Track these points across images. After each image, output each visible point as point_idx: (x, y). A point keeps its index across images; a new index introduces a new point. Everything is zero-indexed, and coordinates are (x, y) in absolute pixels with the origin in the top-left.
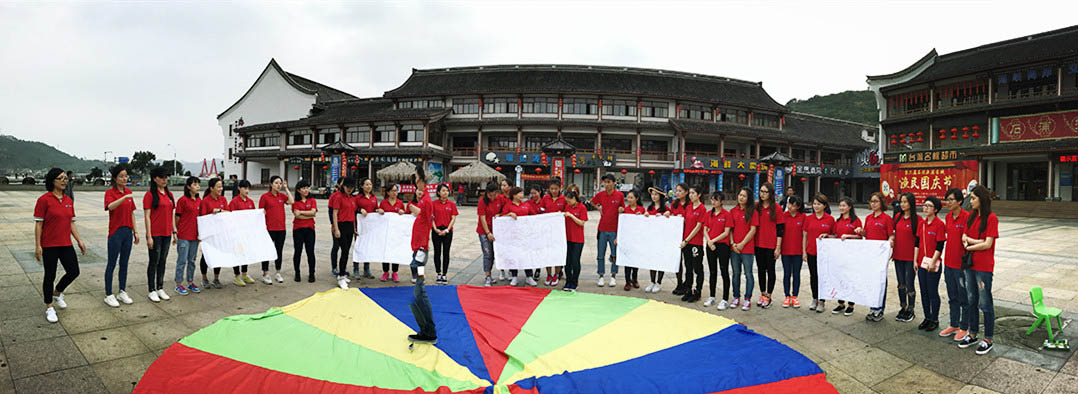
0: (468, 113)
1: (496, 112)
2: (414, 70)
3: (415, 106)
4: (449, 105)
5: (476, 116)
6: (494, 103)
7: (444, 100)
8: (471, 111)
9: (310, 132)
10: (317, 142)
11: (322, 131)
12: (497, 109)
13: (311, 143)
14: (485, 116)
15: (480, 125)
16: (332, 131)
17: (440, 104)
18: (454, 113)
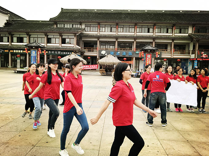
0: (92, 31)
1: (105, 31)
2: (62, 9)
3: (66, 27)
4: (83, 26)
5: (97, 33)
6: (105, 27)
7: (81, 24)
8: (94, 31)
9: (8, 35)
10: (12, 41)
11: (15, 36)
12: (106, 30)
13: (8, 42)
14: (101, 33)
15: (98, 37)
16: (21, 36)
17: (79, 26)
18: (85, 31)
